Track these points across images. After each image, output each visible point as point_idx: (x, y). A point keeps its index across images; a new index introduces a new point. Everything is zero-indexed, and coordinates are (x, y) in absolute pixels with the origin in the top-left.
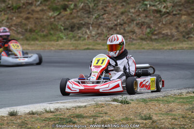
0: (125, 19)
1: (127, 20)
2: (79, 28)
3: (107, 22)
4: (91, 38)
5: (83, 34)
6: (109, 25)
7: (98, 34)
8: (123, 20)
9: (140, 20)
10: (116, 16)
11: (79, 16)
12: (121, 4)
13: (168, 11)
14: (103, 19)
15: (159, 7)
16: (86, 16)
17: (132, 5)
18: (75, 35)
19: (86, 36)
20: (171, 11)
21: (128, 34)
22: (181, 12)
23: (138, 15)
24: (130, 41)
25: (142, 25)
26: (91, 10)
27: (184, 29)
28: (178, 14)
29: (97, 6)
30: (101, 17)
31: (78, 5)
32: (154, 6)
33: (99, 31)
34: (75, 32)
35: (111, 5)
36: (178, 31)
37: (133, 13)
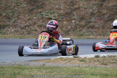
0: (31, 23)
1: (32, 23)
2: (4, 28)
3: (20, 25)
4: (11, 33)
5: (6, 31)
6: (21, 26)
7: (15, 31)
8: (30, 23)
9: (39, 23)
10: (25, 21)
11: (3, 21)
12: (28, 14)
13: (56, 18)
14: (18, 22)
15: (51, 16)
16: (7, 20)
17: (34, 15)
18: (2, 32)
19: (9, 32)
20: (58, 18)
21: (33, 32)
22: (63, 20)
23: (39, 21)
24: (34, 35)
25: (41, 26)
26: (10, 17)
27: (65, 29)
28: (62, 20)
29: (14, 15)
30: (16, 21)
31: (2, 14)
32: (47, 15)
33: (16, 30)
34: (1, 30)
35: (22, 14)
36: (62, 30)
37: (36, 19)
